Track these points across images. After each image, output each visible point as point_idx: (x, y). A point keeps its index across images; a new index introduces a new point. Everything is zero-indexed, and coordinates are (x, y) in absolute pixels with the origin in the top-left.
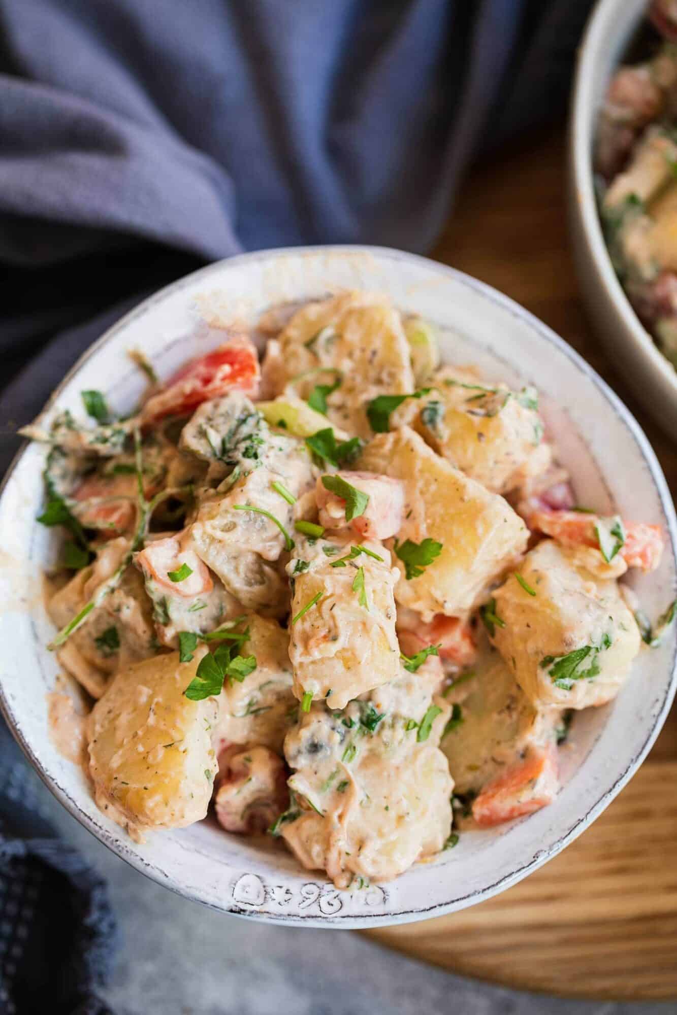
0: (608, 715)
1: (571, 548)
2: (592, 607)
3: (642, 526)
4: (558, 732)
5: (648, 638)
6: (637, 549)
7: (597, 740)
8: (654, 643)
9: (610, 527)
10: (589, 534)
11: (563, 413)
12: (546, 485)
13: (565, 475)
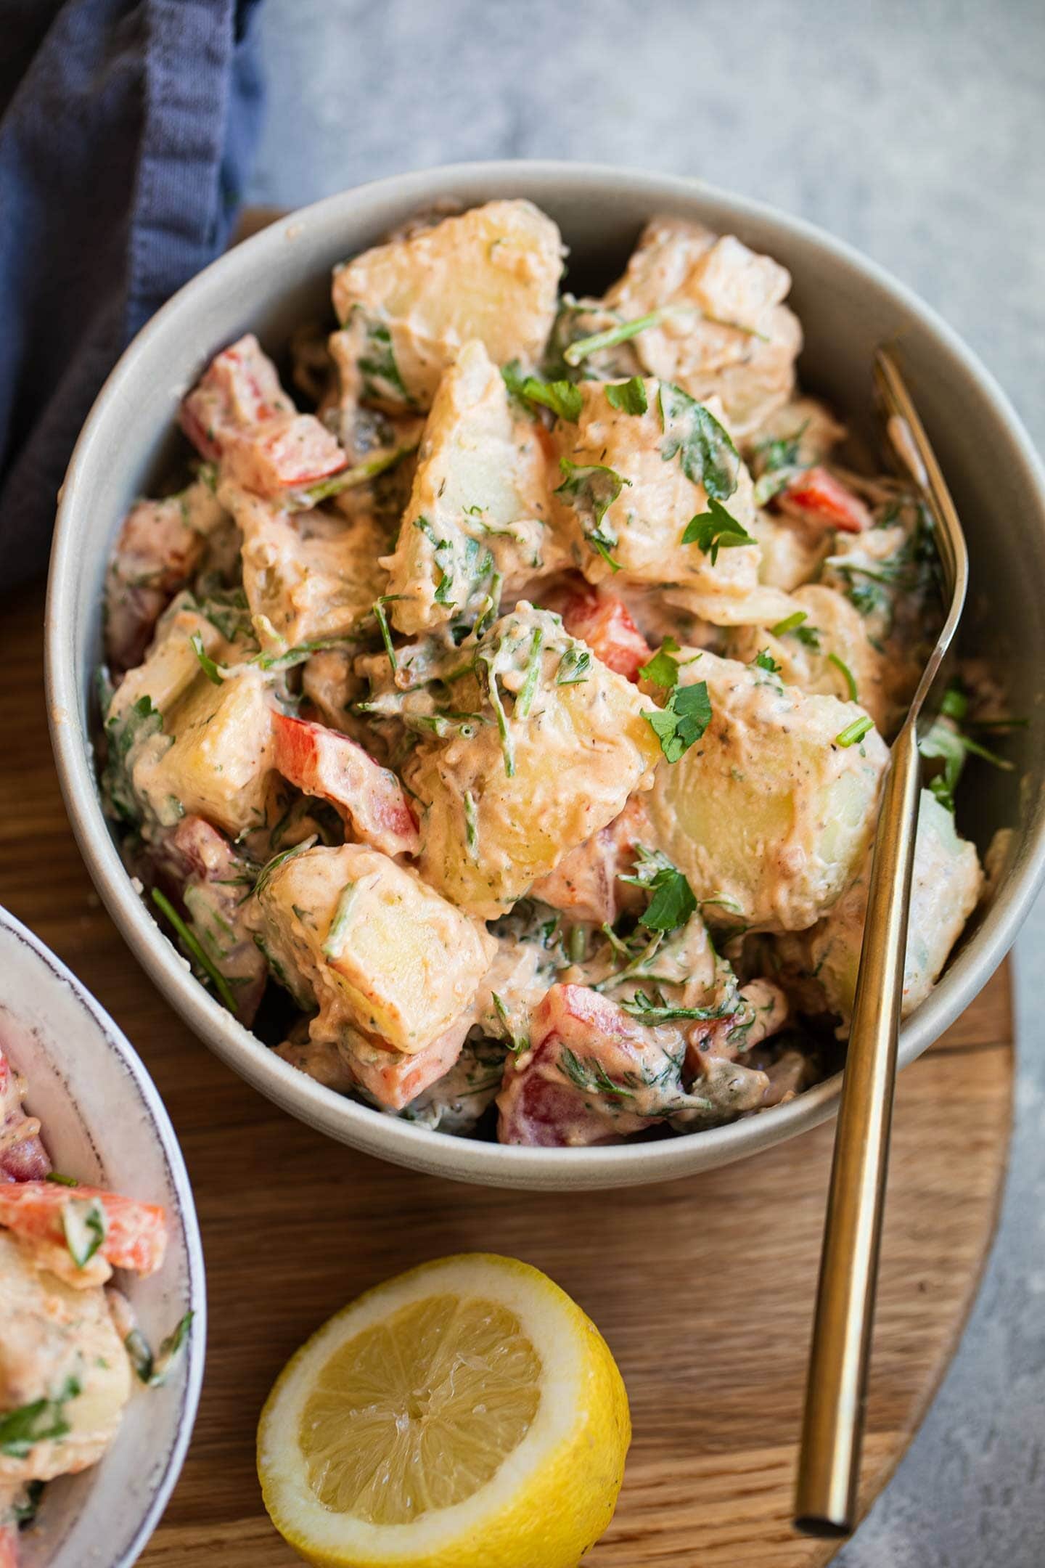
0: (91, 1486)
1: (31, 1243)
2: (52, 1339)
3: (135, 1209)
4: (19, 1510)
5: (146, 1371)
6: (128, 1245)
7: (73, 1525)
8: (155, 1381)
9: (86, 1214)
10: (55, 1225)
11: (32, 1036)
12: (8, 1142)
13: (34, 1127)
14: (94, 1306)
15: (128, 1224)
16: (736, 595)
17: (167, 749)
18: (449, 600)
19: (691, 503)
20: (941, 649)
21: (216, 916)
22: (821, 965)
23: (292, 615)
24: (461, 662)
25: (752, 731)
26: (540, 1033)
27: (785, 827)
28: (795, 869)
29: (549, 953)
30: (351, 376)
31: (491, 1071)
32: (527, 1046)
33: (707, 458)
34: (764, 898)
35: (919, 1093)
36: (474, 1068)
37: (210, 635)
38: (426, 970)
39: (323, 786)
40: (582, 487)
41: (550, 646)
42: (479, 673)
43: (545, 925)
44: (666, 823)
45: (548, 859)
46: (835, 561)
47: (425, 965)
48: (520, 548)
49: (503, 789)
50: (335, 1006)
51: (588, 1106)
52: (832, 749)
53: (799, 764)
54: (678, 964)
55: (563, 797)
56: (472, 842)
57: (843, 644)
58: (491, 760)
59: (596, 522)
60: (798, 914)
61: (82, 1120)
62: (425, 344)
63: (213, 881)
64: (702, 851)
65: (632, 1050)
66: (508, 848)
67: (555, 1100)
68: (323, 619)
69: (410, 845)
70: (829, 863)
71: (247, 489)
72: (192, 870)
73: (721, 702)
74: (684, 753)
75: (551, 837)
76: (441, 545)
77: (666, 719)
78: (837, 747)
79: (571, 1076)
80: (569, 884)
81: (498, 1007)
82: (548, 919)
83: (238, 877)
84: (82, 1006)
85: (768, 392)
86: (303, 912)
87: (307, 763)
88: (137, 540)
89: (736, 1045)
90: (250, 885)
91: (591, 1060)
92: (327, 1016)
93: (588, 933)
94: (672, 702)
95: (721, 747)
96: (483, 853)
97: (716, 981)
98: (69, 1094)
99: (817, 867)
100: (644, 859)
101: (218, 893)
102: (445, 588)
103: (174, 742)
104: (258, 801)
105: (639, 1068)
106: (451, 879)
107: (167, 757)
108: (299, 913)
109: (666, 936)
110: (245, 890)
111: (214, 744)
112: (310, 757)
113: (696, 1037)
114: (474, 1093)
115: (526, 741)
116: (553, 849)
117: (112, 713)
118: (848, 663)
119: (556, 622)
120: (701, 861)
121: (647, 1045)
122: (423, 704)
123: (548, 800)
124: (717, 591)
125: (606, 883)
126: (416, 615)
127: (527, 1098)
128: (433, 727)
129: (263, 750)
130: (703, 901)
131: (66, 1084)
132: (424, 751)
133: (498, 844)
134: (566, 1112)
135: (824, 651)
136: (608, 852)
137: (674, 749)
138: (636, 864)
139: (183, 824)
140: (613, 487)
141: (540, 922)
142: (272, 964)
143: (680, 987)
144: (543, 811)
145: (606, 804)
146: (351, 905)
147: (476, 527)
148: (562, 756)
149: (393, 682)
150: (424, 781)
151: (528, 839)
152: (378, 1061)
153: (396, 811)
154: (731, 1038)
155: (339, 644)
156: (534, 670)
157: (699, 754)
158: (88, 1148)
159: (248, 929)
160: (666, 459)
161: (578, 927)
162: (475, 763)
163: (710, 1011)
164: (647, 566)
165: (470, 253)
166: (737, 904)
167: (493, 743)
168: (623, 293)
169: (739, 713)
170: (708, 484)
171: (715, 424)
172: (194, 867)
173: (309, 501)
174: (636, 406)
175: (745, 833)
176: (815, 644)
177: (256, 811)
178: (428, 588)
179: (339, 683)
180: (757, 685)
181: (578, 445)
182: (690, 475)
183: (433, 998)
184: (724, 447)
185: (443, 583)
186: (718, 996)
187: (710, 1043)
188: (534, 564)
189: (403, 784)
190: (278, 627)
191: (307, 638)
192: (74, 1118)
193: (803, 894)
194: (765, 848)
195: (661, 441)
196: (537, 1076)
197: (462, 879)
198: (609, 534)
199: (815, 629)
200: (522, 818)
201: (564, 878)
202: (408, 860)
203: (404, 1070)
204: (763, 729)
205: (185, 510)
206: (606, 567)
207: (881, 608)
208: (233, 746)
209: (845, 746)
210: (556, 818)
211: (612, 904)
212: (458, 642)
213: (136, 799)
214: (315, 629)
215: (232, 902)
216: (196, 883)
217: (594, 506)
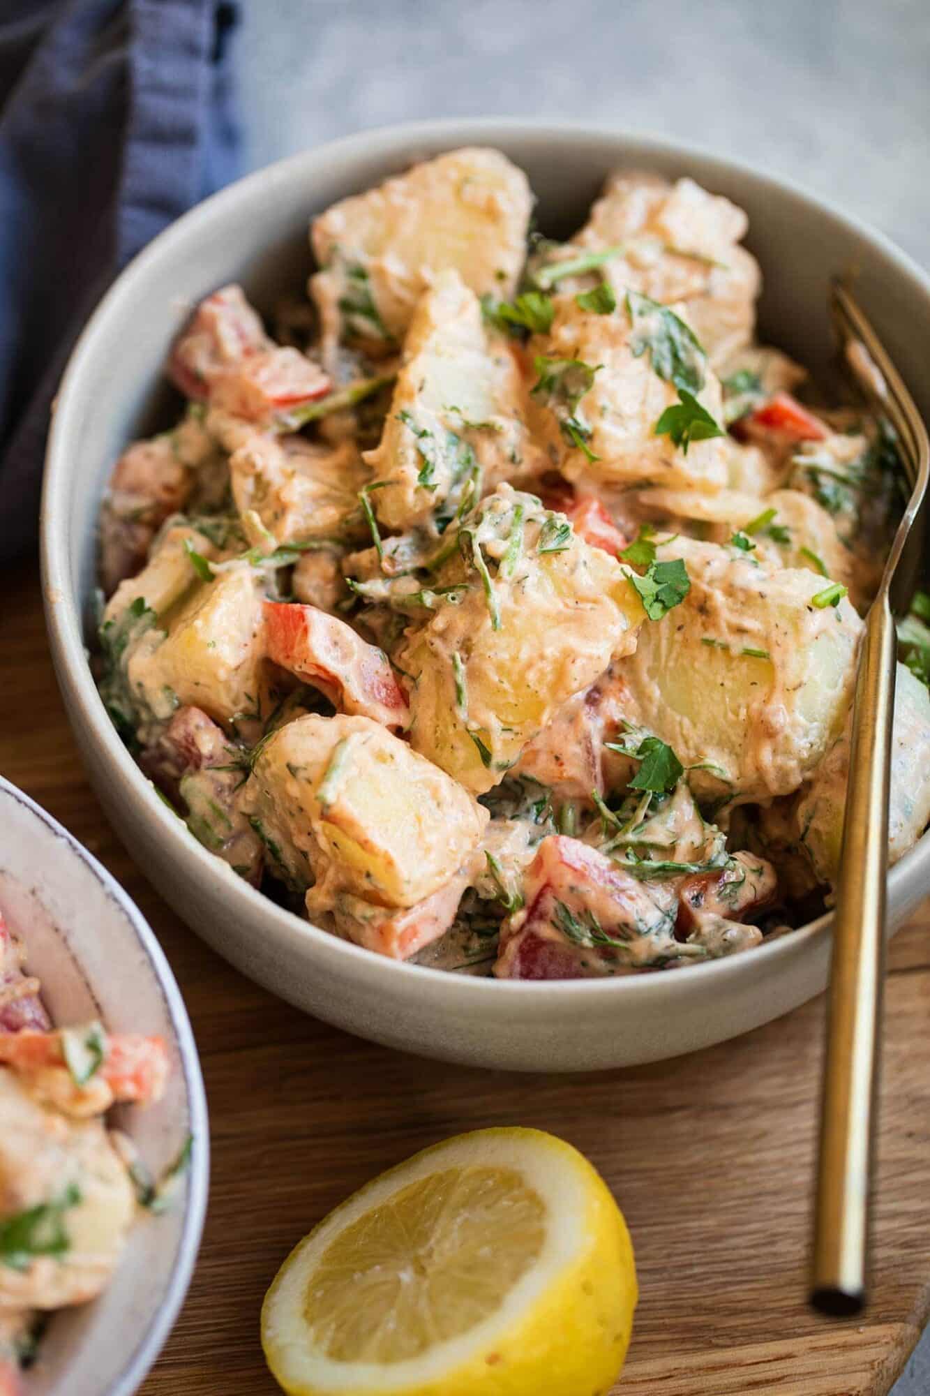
1: (31, 1073)
2: (52, 1148)
3: (136, 1037)
4: (20, 1349)
5: (147, 1197)
6: (129, 1069)
8: (157, 1205)
9: (85, 1038)
10: (54, 1052)
11: (30, 897)
12: (8, 998)
13: (34, 985)
14: (95, 1135)
15: (127, 1049)
16: (708, 489)
17: (162, 642)
18: (431, 482)
19: (661, 399)
20: (908, 517)
21: (211, 803)
22: (807, 828)
23: (280, 512)
24: (445, 544)
25: (730, 600)
26: (534, 887)
27: (766, 689)
28: (778, 726)
29: (541, 828)
30: (332, 317)
31: (487, 941)
32: (522, 905)
33: (675, 356)
34: (749, 760)
35: (907, 1006)
36: (469, 939)
37: (200, 544)
38: (420, 825)
39: (314, 657)
40: (557, 386)
41: (531, 517)
42: (464, 547)
43: (535, 804)
44: (650, 699)
45: (537, 719)
46: (801, 460)
47: (419, 819)
48: (499, 439)
49: (490, 649)
50: (331, 873)
51: (584, 964)
52: (808, 611)
53: (777, 626)
54: (668, 830)
55: (550, 651)
56: (460, 703)
57: (813, 539)
58: (477, 623)
59: (571, 411)
60: (783, 774)
61: (81, 971)
62: (403, 283)
63: (208, 768)
64: (686, 721)
65: (625, 902)
66: (498, 710)
67: (551, 961)
68: (310, 516)
69: (401, 718)
70: (811, 722)
71: (235, 415)
72: (187, 764)
73: (698, 576)
74: (665, 613)
75: (539, 693)
76: (423, 434)
77: (646, 585)
78: (814, 608)
79: (565, 931)
80: (557, 758)
81: (491, 865)
82: (538, 797)
83: (233, 763)
84: (80, 861)
85: (731, 328)
86: (297, 769)
87: (298, 638)
88: (129, 477)
89: (727, 902)
90: (244, 769)
91: (585, 913)
92: (323, 882)
93: (578, 810)
94: (652, 572)
95: (700, 619)
96: (472, 715)
97: (705, 840)
98: (68, 948)
99: (799, 725)
100: (630, 731)
101: (213, 780)
102: (428, 472)
103: (167, 636)
104: (250, 687)
105: (633, 918)
106: (442, 749)
107: (161, 648)
108: (292, 770)
109: (653, 806)
110: (240, 776)
111: (207, 620)
112: (300, 631)
113: (687, 895)
114: (471, 965)
115: (510, 604)
116: (541, 706)
117: (108, 617)
118: (819, 554)
119: (536, 503)
120: (685, 732)
121: (641, 898)
122: (409, 586)
123: (535, 655)
124: (689, 486)
125: (594, 757)
126: (401, 500)
127: (523, 960)
128: (421, 600)
129: (255, 636)
130: (689, 767)
131: (65, 940)
132: (411, 632)
133: (487, 705)
134: (561, 973)
135: (795, 546)
136: (594, 726)
137: (656, 611)
138: (623, 735)
139: (178, 714)
140: (586, 380)
141: (530, 801)
142: (267, 845)
143: (670, 850)
144: (530, 666)
145: (590, 658)
146: (343, 757)
147: (456, 422)
148: (547, 616)
149: (381, 569)
150: (412, 656)
151: (517, 696)
152: (374, 917)
153: (385, 686)
154: (723, 894)
155: (327, 544)
156: (516, 538)
157: (679, 628)
158: (87, 998)
159: (243, 814)
160: (636, 355)
161: (567, 805)
162: (461, 625)
163: (701, 865)
164: (621, 458)
165: (442, 192)
166: (721, 767)
167: (479, 603)
168: (589, 234)
169: (717, 584)
170: (677, 380)
171: (682, 326)
172: (190, 759)
173: (295, 422)
174: (606, 306)
175: (727, 699)
176: (786, 541)
177: (249, 698)
178: (412, 472)
179: (328, 581)
180: (733, 560)
181: (551, 348)
182: (659, 372)
183: (428, 850)
184: (690, 346)
185: (425, 467)
186: (708, 850)
187: (702, 901)
188: (513, 459)
189: (392, 664)
190: (268, 526)
191: (296, 535)
192: (74, 973)
193: (787, 752)
194: (747, 712)
195: (631, 336)
196: (532, 936)
197: (452, 747)
198: (585, 425)
199: (786, 528)
200: (509, 673)
201: (552, 752)
202: (399, 732)
203: (401, 923)
204: (741, 596)
205: (175, 446)
206: (582, 460)
207: (849, 507)
208: (224, 624)
209: (821, 607)
210: (542, 673)
211: (600, 778)
212: (441, 531)
213: (132, 701)
214: (302, 525)
215: (227, 789)
216: (191, 774)
217: (567, 399)
